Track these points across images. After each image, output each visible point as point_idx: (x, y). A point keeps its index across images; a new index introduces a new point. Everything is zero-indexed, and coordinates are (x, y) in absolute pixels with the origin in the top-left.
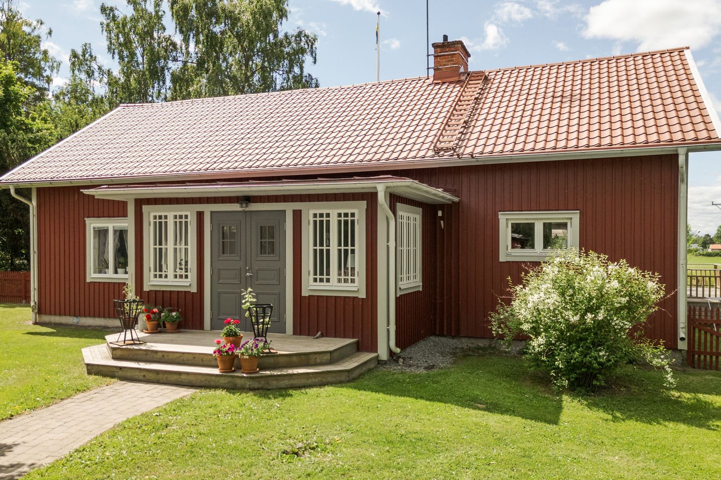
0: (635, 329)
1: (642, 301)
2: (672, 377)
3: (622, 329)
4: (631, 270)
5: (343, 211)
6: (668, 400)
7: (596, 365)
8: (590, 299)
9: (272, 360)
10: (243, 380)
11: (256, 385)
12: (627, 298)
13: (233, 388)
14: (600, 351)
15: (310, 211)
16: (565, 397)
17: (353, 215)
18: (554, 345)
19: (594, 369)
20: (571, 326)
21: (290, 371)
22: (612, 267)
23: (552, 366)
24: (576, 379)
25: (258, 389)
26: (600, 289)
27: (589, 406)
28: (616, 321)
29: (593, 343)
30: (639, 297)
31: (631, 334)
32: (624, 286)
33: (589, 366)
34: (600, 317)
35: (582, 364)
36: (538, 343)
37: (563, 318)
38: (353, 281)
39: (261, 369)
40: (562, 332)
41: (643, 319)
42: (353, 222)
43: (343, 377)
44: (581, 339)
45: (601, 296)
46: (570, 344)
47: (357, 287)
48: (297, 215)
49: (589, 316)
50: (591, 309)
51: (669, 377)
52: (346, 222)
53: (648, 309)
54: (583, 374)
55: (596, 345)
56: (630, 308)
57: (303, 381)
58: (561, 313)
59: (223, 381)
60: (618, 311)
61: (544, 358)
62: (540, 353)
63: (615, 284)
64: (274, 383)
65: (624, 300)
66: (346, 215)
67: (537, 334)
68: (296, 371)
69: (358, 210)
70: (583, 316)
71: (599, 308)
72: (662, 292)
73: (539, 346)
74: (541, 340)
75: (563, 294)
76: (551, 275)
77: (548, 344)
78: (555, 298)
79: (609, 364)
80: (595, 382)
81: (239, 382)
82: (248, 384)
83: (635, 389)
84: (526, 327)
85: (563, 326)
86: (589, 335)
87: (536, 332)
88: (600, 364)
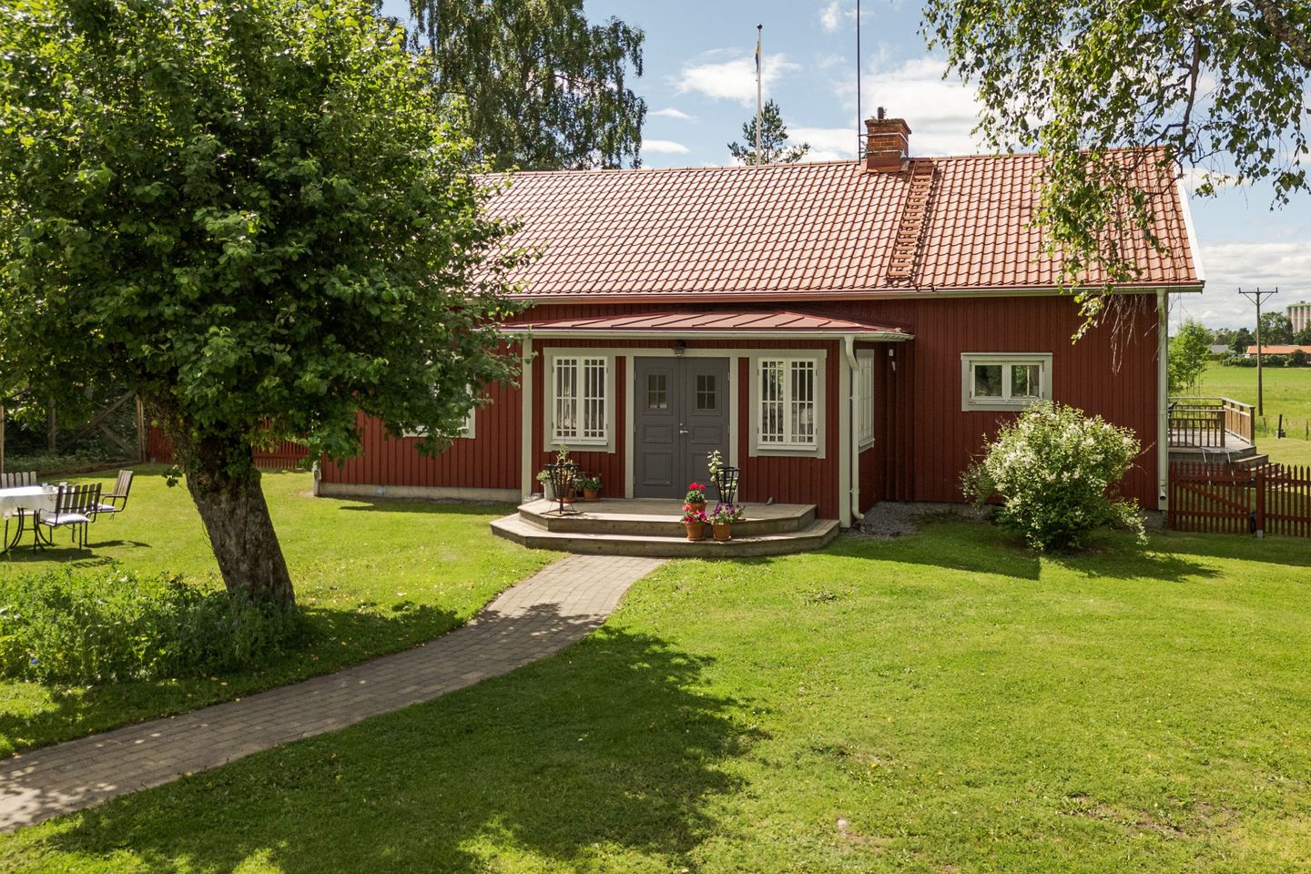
0: (1110, 487)
1: (1118, 457)
2: (1145, 534)
3: (1098, 488)
4: (1107, 427)
5: (798, 360)
6: (1143, 560)
7: (1071, 526)
8: (1067, 457)
9: (741, 527)
10: (718, 548)
11: (732, 553)
12: (1103, 455)
13: (709, 557)
14: (1077, 510)
15: (758, 359)
16: (1042, 559)
17: (810, 364)
18: (1029, 505)
19: (1071, 530)
20: (1046, 486)
21: (763, 539)
22: (1088, 423)
23: (1028, 528)
24: (1052, 541)
25: (735, 557)
26: (1076, 447)
27: (1067, 566)
28: (1092, 479)
29: (1069, 503)
30: (1115, 455)
31: (1107, 493)
32: (1099, 443)
33: (1064, 527)
34: (1076, 476)
35: (1058, 525)
36: (1014, 503)
37: (1039, 477)
38: (810, 439)
39: (733, 537)
40: (1038, 491)
41: (1119, 476)
42: (810, 373)
43: (816, 545)
44: (1058, 499)
45: (1077, 454)
46: (1046, 504)
47: (815, 446)
48: (744, 364)
49: (1066, 475)
50: (1067, 468)
51: (1142, 536)
52: (802, 373)
53: (1123, 466)
54: (1059, 534)
55: (1074, 504)
56: (1105, 465)
57: (776, 549)
58: (1038, 472)
59: (695, 549)
60: (1093, 469)
61: (1020, 520)
62: (1015, 514)
63: (1091, 441)
64: (750, 551)
65: (1100, 458)
66: (802, 364)
67: (1012, 495)
68: (769, 538)
69: (817, 359)
70: (1059, 475)
71: (1075, 466)
72: (1137, 448)
73: (1015, 507)
74: (1017, 500)
75: (1038, 452)
76: (1027, 432)
77: (1024, 504)
78: (1031, 456)
79: (1084, 524)
80: (1070, 544)
81: (714, 550)
82: (724, 551)
83: (1111, 550)
84: (1000, 487)
85: (1039, 485)
86: (1066, 495)
87: (1011, 492)
88: (1076, 524)
